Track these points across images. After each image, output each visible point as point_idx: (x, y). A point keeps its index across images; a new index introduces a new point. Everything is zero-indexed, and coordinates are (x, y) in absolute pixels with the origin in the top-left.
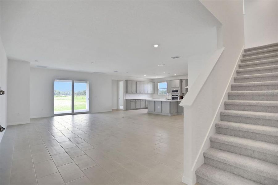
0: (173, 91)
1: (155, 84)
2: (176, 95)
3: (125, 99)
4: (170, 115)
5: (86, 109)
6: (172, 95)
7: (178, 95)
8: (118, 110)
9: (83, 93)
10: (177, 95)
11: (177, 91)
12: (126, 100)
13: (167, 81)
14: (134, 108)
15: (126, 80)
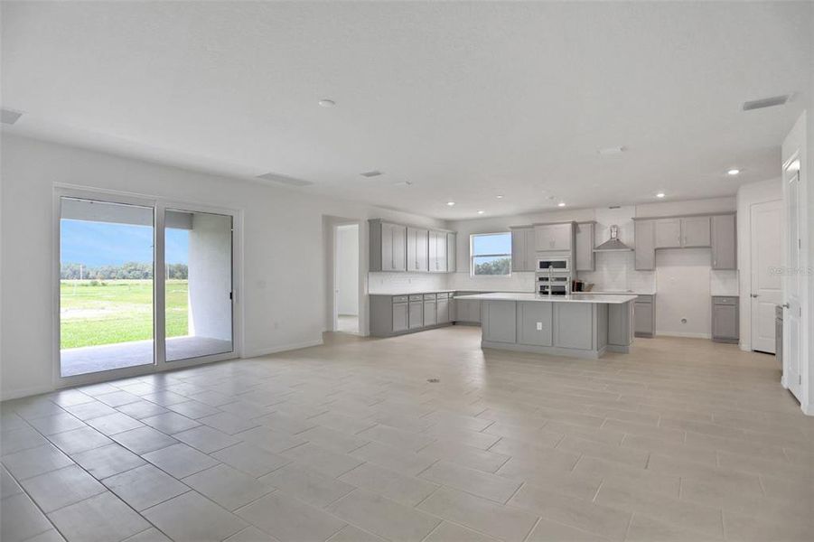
0: (545, 265)
1: (460, 237)
2: (558, 279)
3: (366, 293)
4: (595, 353)
5: (186, 333)
6: (541, 279)
7: (565, 279)
8: (330, 336)
9: (125, 273)
10: (564, 276)
11: (562, 265)
12: (372, 297)
13: (512, 228)
14: (405, 328)
15: (369, 221)
